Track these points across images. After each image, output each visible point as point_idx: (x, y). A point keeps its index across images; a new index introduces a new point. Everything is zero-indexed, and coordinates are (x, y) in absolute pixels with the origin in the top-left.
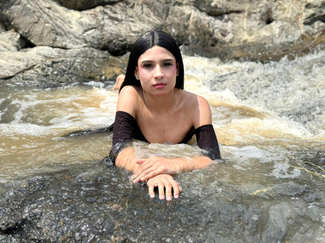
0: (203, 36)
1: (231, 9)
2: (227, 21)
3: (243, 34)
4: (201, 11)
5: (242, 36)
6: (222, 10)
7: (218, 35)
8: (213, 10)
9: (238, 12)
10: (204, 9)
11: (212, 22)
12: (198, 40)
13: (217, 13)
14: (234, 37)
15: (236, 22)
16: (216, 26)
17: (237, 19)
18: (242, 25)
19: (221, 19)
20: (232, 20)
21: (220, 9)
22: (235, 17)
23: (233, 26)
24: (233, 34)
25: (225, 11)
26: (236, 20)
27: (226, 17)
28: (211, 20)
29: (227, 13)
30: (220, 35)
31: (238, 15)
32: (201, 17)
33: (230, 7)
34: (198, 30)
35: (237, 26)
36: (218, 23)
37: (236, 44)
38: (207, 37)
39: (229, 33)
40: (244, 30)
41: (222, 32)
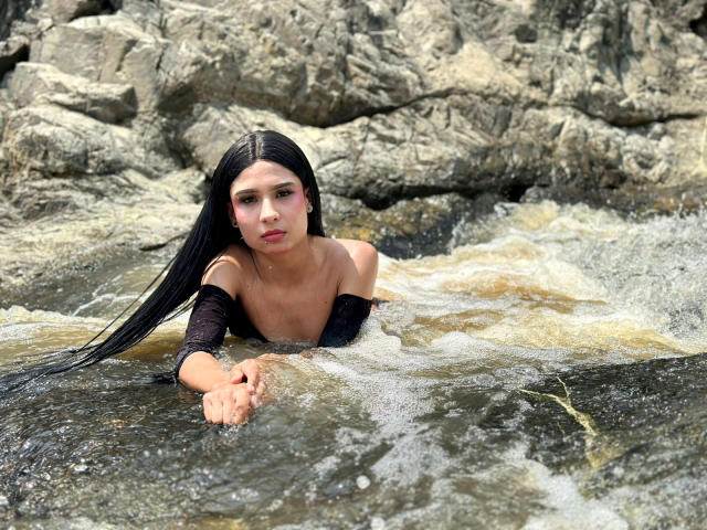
0: (586, 168)
1: (672, 111)
2: (658, 137)
3: (696, 162)
4: (592, 117)
5: (691, 168)
6: (646, 114)
7: (629, 166)
8: (623, 115)
9: (689, 116)
10: (600, 113)
11: (619, 139)
12: (574, 175)
13: (632, 121)
14: (668, 170)
15: (683, 137)
16: (628, 147)
17: (685, 130)
18: (694, 144)
19: (644, 134)
20: (673, 135)
21: (641, 111)
22: (682, 127)
23: (672, 147)
24: (670, 162)
25: (656, 116)
26: (682, 134)
27: (657, 128)
28: (617, 135)
29: (662, 120)
30: (634, 166)
31: (689, 123)
32: (590, 130)
33: (670, 107)
34: (577, 155)
35: (684, 146)
36: (634, 142)
37: (672, 183)
38: (599, 169)
39: (659, 160)
40: (699, 154)
41: (640, 159)
